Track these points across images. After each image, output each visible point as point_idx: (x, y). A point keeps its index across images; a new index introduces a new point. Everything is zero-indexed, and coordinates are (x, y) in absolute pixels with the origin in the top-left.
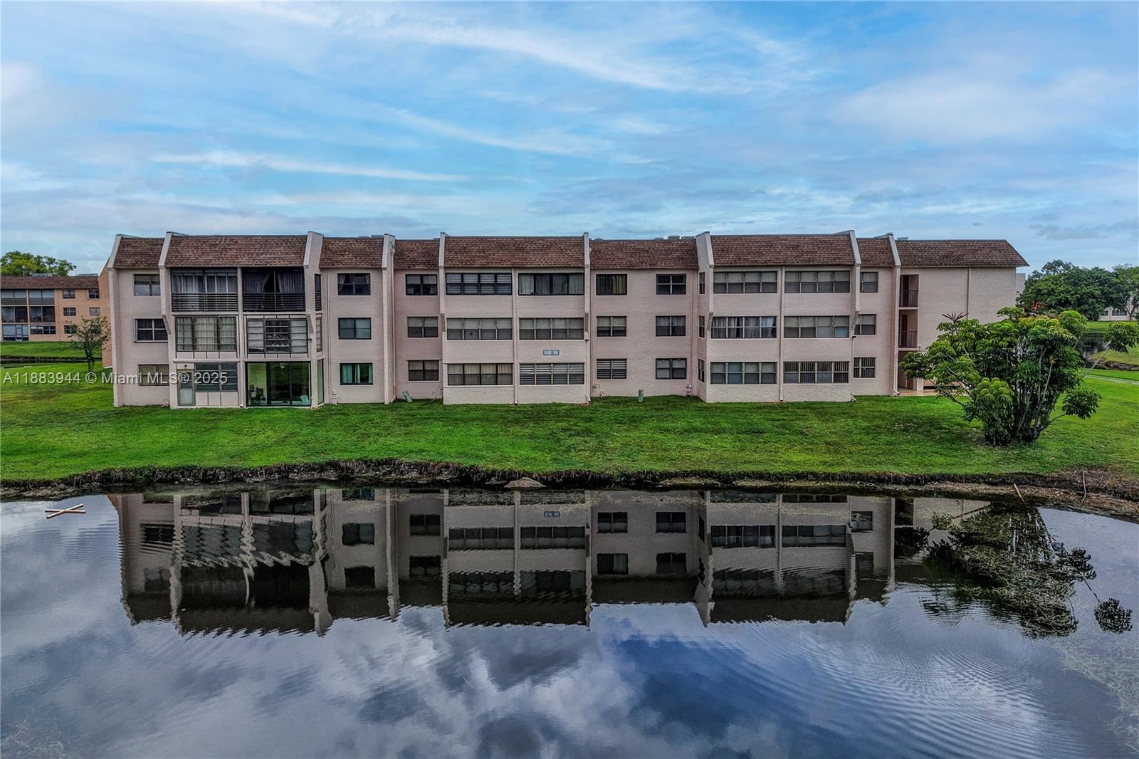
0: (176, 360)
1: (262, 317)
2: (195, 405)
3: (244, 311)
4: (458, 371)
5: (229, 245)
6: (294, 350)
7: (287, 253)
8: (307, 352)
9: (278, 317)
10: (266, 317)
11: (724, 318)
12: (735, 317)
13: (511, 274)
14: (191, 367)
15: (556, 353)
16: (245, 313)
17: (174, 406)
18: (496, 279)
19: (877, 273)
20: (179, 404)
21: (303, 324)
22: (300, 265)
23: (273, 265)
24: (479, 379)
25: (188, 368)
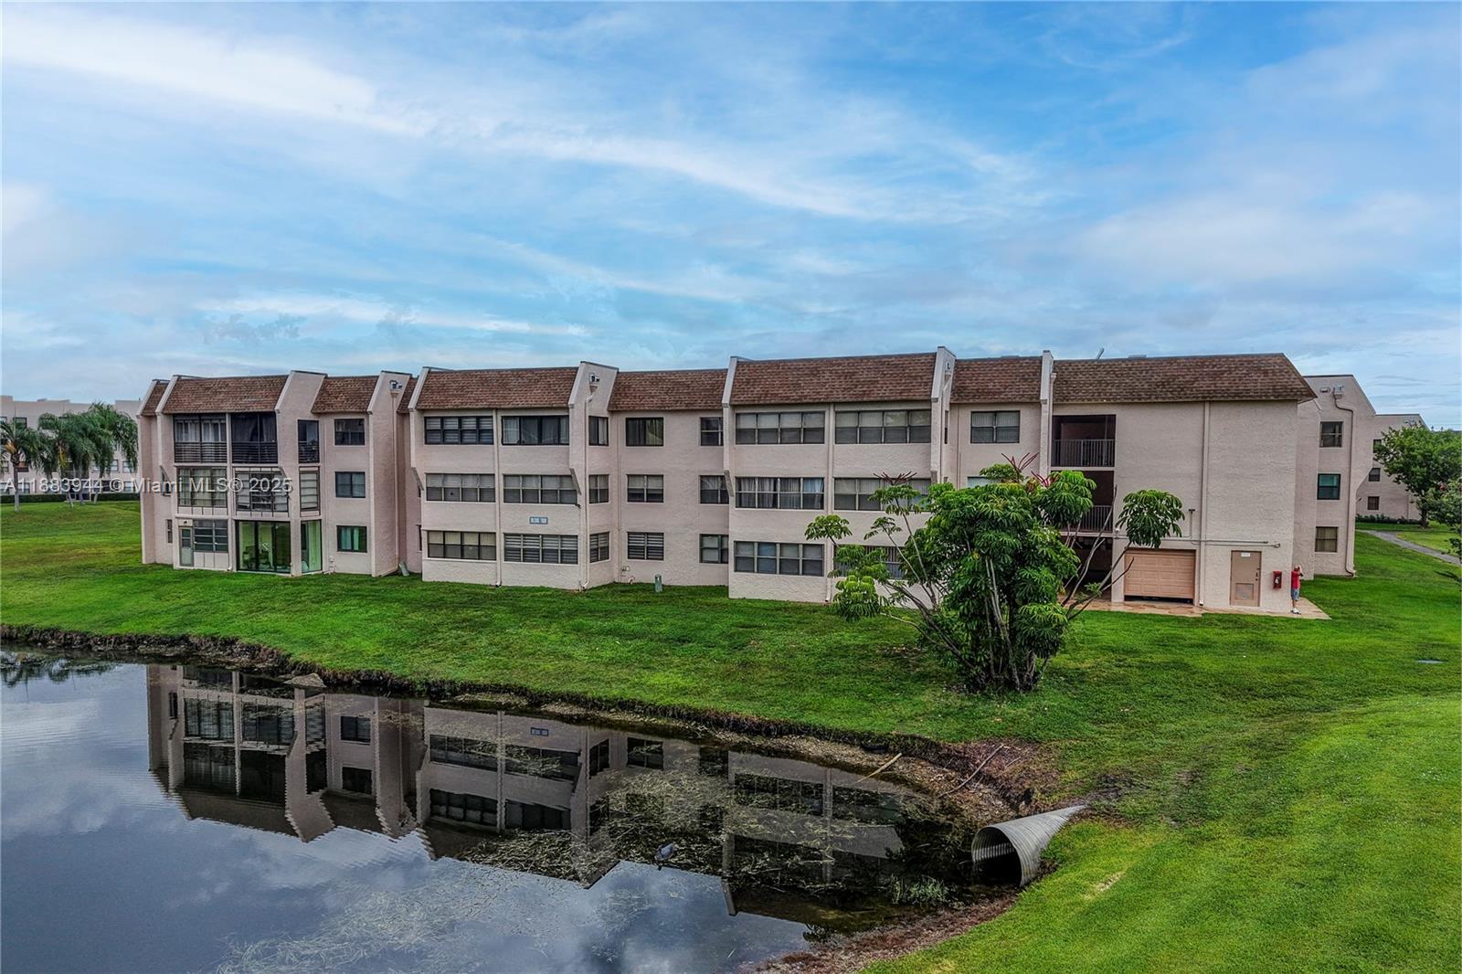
0: (178, 515)
1: (248, 469)
2: (193, 566)
3: (233, 462)
4: (438, 540)
5: (221, 388)
6: (278, 508)
7: (266, 397)
8: (287, 511)
9: (263, 469)
10: (252, 469)
11: (754, 478)
12: (770, 478)
13: (491, 417)
14: (190, 523)
15: (544, 521)
16: (233, 465)
17: (177, 566)
19: (1019, 411)
20: (181, 564)
22: (271, 410)
23: (251, 410)
24: (462, 551)
25: (187, 524)
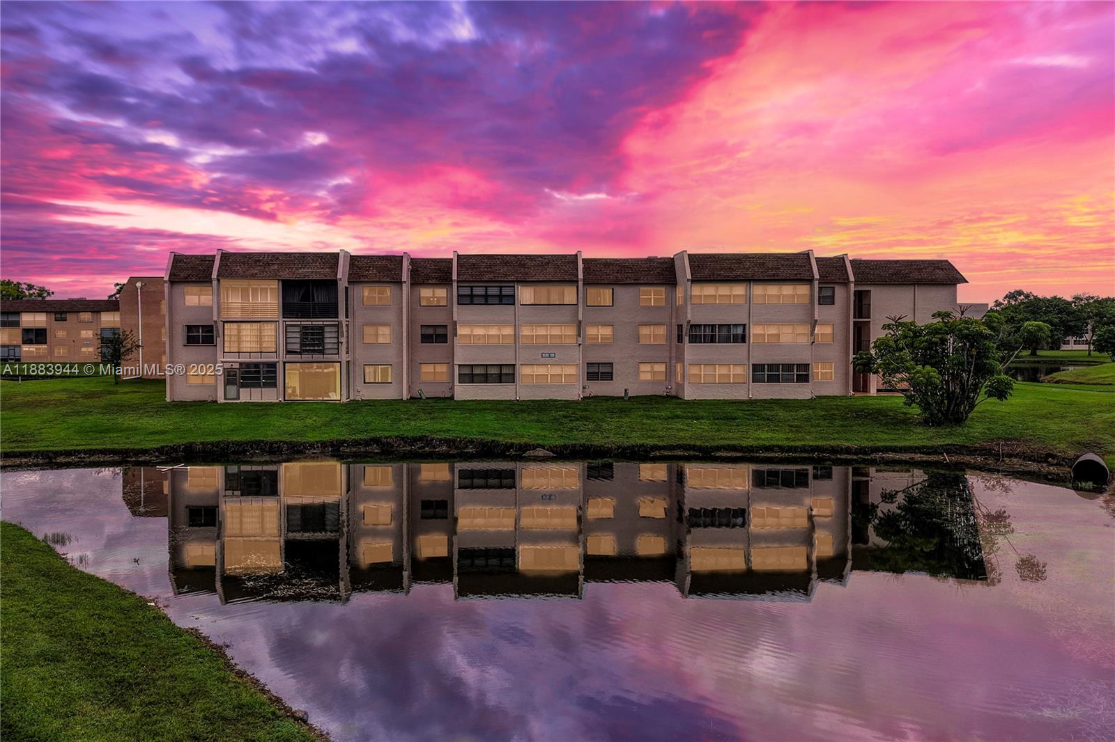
0: (224, 360)
1: (299, 323)
2: (239, 399)
3: (284, 317)
4: (467, 371)
5: (271, 260)
6: (326, 352)
7: (322, 268)
8: (338, 354)
9: (314, 323)
10: (303, 323)
11: (700, 326)
12: (709, 325)
13: (514, 287)
14: (237, 366)
15: (552, 355)
16: (284, 320)
17: (221, 400)
18: (501, 291)
19: (834, 288)
20: (225, 399)
21: (335, 329)
22: (334, 278)
23: (311, 278)
24: (486, 378)
25: (233, 367)
